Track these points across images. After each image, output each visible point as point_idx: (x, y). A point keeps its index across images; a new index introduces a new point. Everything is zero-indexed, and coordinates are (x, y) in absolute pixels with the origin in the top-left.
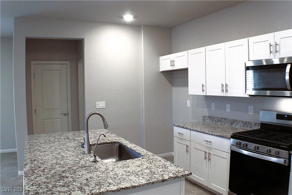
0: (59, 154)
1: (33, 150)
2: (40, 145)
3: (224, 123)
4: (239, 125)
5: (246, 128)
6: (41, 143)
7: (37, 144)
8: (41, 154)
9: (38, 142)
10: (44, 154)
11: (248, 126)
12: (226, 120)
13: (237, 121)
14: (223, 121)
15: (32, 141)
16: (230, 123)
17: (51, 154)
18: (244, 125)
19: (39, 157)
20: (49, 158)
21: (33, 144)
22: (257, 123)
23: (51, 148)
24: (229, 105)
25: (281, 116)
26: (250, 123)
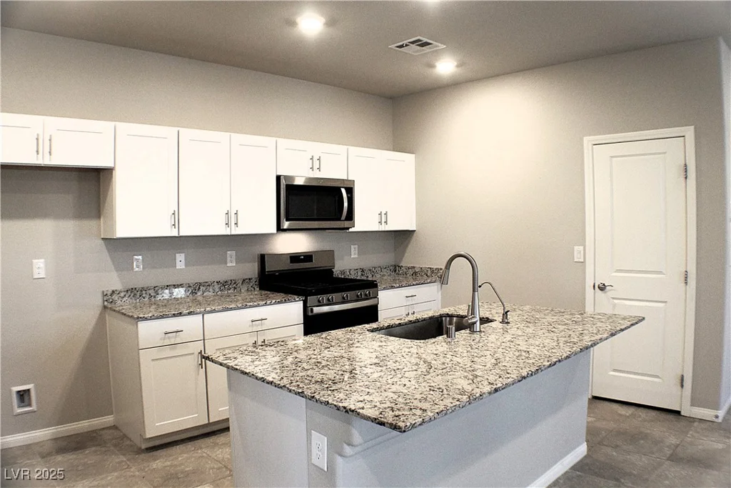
4: (210, 290)
5: (226, 292)
11: (230, 287)
18: (222, 288)
22: (247, 279)
24: (183, 255)
25: (295, 258)
26: (234, 282)
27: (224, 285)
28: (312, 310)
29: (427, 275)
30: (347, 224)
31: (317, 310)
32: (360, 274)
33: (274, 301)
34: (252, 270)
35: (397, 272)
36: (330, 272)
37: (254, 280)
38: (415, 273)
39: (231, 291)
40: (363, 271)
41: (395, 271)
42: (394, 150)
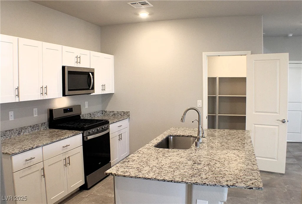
0: (223, 145)
1: (246, 153)
2: (238, 157)
3: (10, 136)
4: (27, 131)
5: (34, 132)
6: (236, 160)
7: (241, 161)
8: (238, 148)
9: (239, 163)
10: (236, 147)
11: (36, 128)
12: (12, 131)
13: (25, 128)
14: (8, 134)
15: (248, 167)
16: (17, 133)
17: (230, 146)
18: (32, 129)
19: (240, 145)
20: (232, 143)
21: (247, 161)
22: (43, 123)
23: (227, 152)
24: (12, 112)
25: (66, 110)
26: (37, 125)
27: (33, 127)
28: (87, 138)
29: (121, 115)
30: (92, 91)
31: (89, 137)
32: (89, 116)
33: (71, 135)
34: (45, 118)
35: (104, 114)
36: (79, 116)
37: (46, 123)
38: (114, 114)
39: (36, 131)
40: (90, 115)
41: (103, 114)
42: (101, 52)
